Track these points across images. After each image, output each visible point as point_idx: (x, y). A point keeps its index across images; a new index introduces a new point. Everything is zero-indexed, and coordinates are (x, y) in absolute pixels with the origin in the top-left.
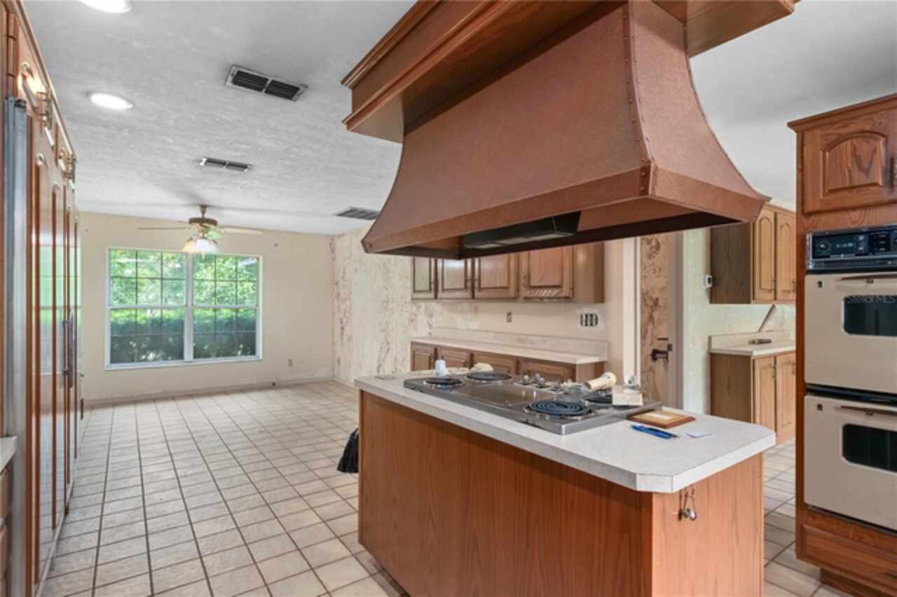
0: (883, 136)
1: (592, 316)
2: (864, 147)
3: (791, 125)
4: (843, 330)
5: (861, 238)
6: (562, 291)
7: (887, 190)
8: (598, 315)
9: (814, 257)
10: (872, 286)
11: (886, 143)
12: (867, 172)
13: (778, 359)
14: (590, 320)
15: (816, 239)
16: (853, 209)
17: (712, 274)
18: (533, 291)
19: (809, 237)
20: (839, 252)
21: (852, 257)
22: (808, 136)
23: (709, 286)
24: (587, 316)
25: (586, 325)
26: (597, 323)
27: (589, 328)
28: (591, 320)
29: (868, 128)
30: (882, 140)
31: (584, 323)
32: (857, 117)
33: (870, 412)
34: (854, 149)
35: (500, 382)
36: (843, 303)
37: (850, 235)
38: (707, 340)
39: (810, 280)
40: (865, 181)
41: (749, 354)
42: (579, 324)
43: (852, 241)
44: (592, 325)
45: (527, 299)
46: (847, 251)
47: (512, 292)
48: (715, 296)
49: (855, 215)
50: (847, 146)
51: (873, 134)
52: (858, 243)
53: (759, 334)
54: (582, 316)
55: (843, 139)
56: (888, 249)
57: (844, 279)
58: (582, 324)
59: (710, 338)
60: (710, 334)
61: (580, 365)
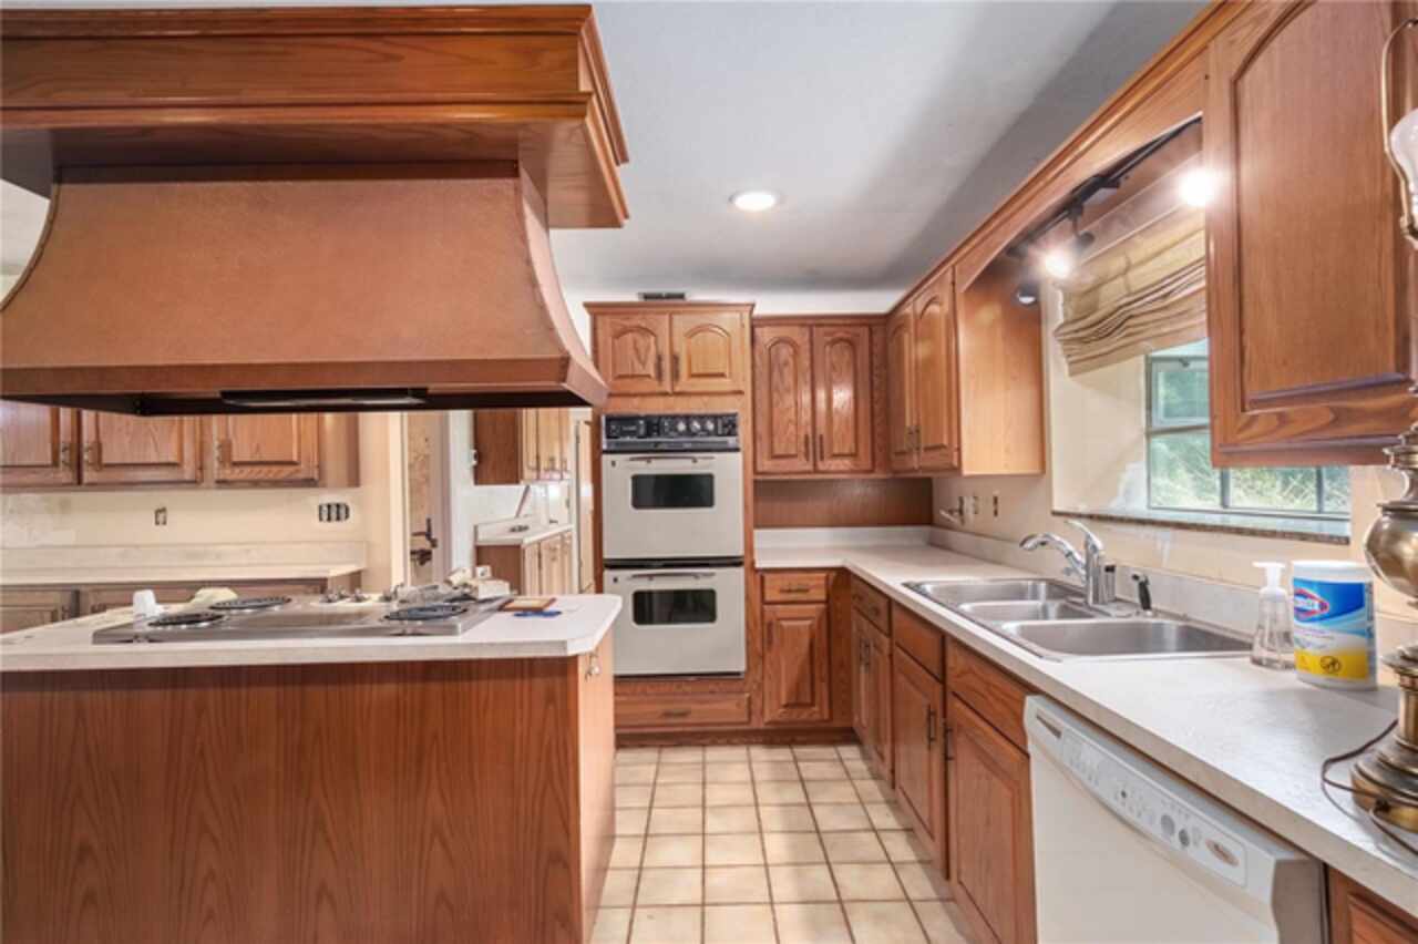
0: (653, 334)
1: (338, 506)
2: (641, 342)
3: (588, 306)
4: (630, 506)
5: (641, 422)
6: (297, 471)
7: (656, 383)
8: (350, 505)
9: (608, 437)
10: (650, 465)
11: (656, 343)
12: (644, 364)
13: (543, 544)
14: (336, 512)
15: (609, 420)
16: (635, 395)
17: (476, 447)
18: (237, 470)
19: (603, 419)
20: (624, 434)
21: (635, 439)
22: (600, 319)
23: (474, 462)
24: (329, 506)
25: (329, 519)
26: (347, 517)
27: (334, 524)
28: (338, 513)
29: (643, 325)
30: (652, 338)
31: (325, 517)
32: (637, 313)
33: (651, 577)
34: (635, 342)
35: (276, 609)
36: (630, 483)
37: (632, 420)
38: (472, 529)
39: (606, 459)
40: (644, 372)
41: (517, 543)
42: (317, 518)
43: (633, 424)
44: (338, 518)
45: (223, 483)
46: (632, 434)
47: (188, 472)
48: (480, 477)
49: (636, 401)
50: (629, 337)
51: (646, 331)
52: (639, 426)
53: (517, 520)
54: (320, 508)
55: (625, 331)
56: (659, 435)
57: (632, 459)
58: (321, 519)
59: (476, 528)
60: (476, 523)
61: (333, 578)
